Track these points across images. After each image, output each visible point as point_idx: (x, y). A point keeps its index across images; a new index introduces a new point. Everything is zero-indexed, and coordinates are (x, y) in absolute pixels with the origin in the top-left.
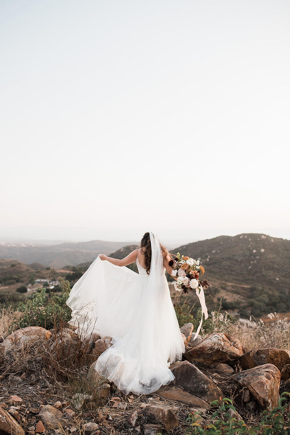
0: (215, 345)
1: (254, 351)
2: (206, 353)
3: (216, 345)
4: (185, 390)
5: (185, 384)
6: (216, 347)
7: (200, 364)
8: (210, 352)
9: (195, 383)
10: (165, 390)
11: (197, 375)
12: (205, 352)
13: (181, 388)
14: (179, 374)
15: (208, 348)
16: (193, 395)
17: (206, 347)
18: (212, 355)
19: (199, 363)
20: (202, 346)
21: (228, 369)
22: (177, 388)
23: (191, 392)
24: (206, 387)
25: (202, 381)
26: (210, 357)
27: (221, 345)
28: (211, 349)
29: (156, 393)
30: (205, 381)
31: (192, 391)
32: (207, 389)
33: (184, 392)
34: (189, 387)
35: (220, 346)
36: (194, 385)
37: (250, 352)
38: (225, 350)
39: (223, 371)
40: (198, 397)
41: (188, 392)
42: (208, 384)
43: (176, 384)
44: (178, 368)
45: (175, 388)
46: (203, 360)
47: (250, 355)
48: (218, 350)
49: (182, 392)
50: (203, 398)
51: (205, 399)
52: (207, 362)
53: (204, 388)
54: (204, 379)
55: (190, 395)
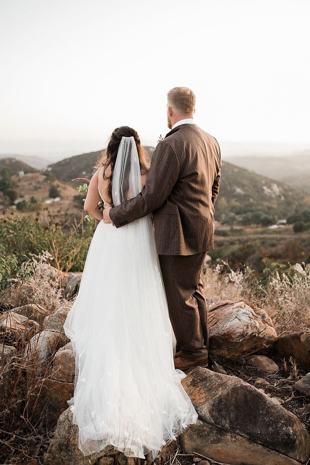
0: (248, 328)
1: (307, 333)
2: (233, 343)
3: (250, 327)
4: (253, 439)
5: (249, 428)
6: (250, 332)
7: (221, 359)
8: (240, 339)
9: (269, 425)
10: (212, 442)
11: (269, 408)
12: (232, 341)
13: (241, 436)
14: (232, 408)
15: (238, 334)
16: (270, 448)
17: (235, 334)
18: (242, 344)
19: (220, 357)
20: (228, 332)
21: (270, 366)
22: (235, 437)
23: (265, 444)
24: (291, 431)
25: (281, 419)
26: (239, 347)
27: (256, 327)
28: (242, 335)
29: (195, 449)
30: (286, 419)
31: (267, 443)
32: (294, 436)
33: (252, 445)
34: (258, 434)
35: (255, 330)
36: (268, 428)
37: (300, 335)
38: (262, 335)
39: (264, 370)
40: (282, 453)
41: (260, 444)
42: (293, 424)
43: (232, 428)
44: (228, 395)
45: (232, 437)
46: (226, 352)
47: (302, 339)
48: (252, 336)
49: (247, 444)
50: (291, 454)
51: (296, 456)
52: (233, 354)
53: (288, 435)
54: (283, 416)
55: (265, 450)
